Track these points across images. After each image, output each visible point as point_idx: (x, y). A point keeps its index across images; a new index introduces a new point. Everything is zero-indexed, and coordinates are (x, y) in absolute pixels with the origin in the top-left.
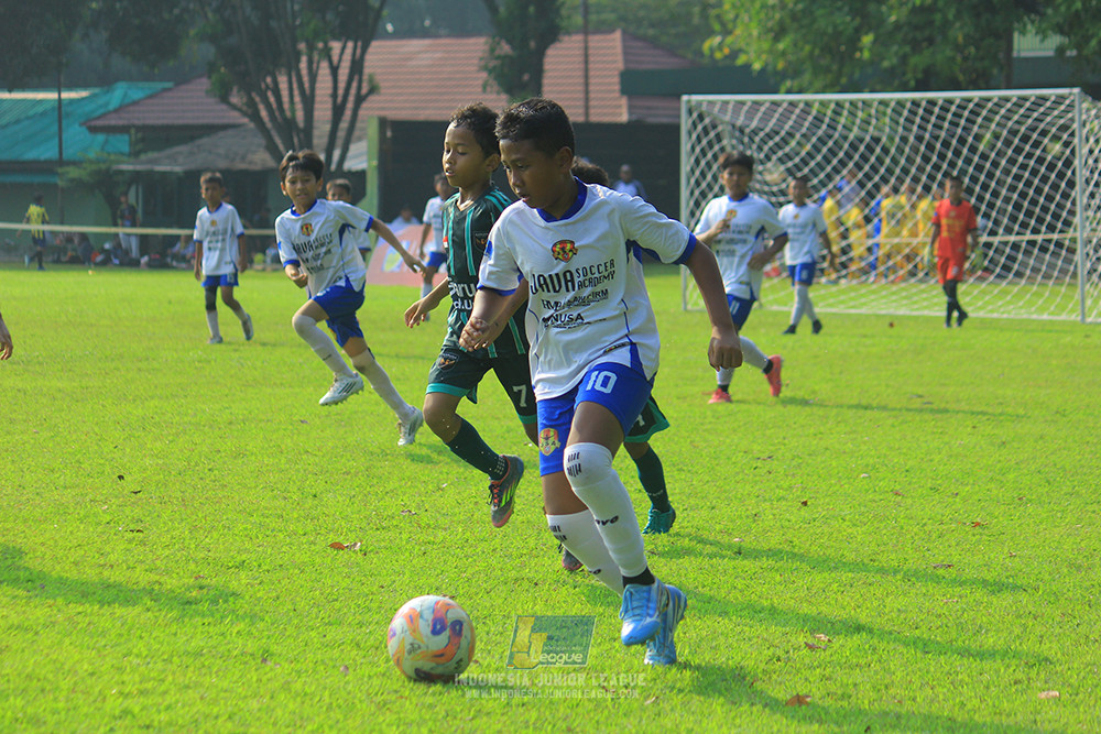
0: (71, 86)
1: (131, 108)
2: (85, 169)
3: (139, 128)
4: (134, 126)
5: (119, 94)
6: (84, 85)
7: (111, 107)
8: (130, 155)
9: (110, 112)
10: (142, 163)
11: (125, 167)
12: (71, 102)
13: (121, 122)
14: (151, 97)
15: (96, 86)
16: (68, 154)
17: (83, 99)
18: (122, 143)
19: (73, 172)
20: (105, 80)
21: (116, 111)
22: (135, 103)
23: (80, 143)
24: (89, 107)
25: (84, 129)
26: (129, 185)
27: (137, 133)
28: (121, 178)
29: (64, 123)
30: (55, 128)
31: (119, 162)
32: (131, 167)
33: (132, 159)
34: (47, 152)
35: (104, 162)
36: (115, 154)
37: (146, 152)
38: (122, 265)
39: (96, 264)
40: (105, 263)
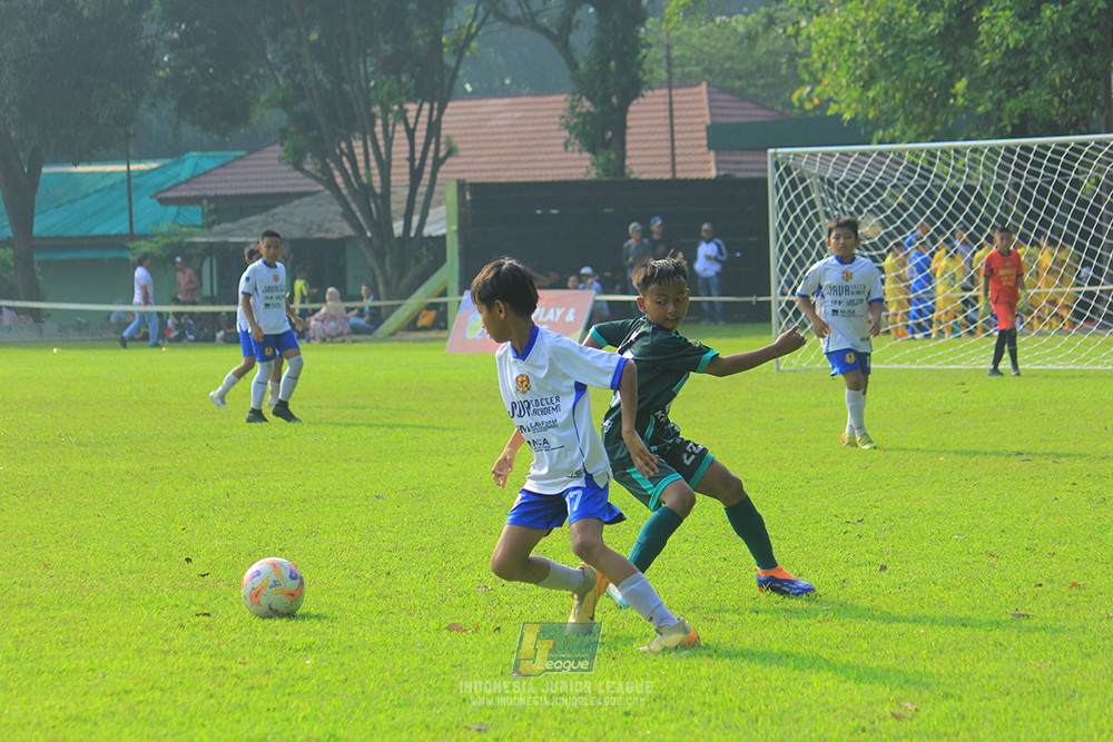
0: (140, 158)
1: (203, 179)
2: (157, 242)
3: (211, 199)
4: (206, 197)
5: (190, 163)
6: (154, 157)
7: (182, 179)
9: (181, 183)
10: (216, 235)
11: (197, 239)
12: (142, 173)
13: (193, 194)
14: (222, 166)
15: (166, 157)
16: (137, 230)
17: (153, 170)
18: (194, 215)
20: (176, 151)
21: (187, 182)
22: (206, 173)
23: (151, 215)
24: (159, 179)
25: (155, 201)
26: (203, 259)
27: (209, 203)
28: (193, 251)
29: (134, 196)
30: (125, 201)
31: (191, 235)
32: (204, 240)
33: (205, 231)
34: (117, 226)
35: (176, 235)
36: (188, 226)
37: (219, 223)
38: (197, 340)
39: (170, 341)
40: (180, 339)
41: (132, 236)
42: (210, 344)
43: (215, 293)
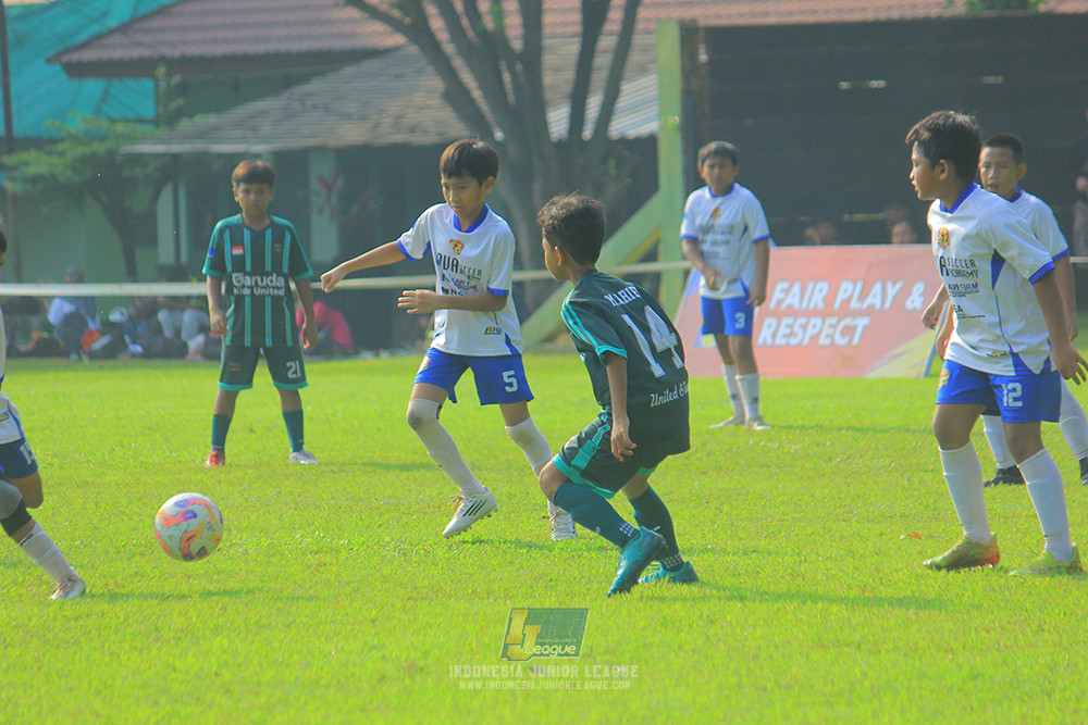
1: (155, 23)
2: (63, 154)
3: (174, 65)
4: (165, 60)
9: (113, 31)
10: (183, 138)
11: (147, 148)
13: (136, 53)
16: (25, 124)
19: (38, 163)
21: (125, 28)
22: (162, 10)
24: (66, 24)
25: (57, 69)
26: (159, 186)
27: (169, 74)
28: (138, 171)
29: (14, 58)
31: (133, 139)
32: (160, 148)
33: (161, 132)
35: (103, 139)
36: (127, 120)
37: (191, 116)
38: (148, 355)
39: (93, 356)
40: (112, 353)
41: (11, 142)
42: (173, 363)
43: (184, 258)
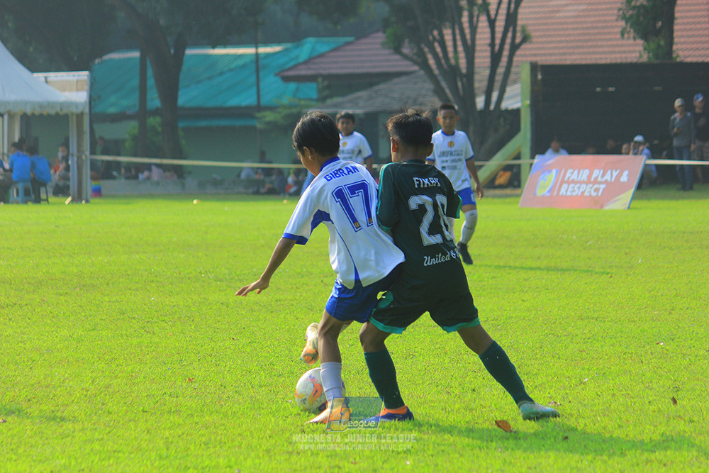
0: (267, 42)
1: (318, 60)
3: (325, 77)
5: (308, 47)
6: (278, 41)
7: (301, 60)
8: (317, 100)
10: (327, 108)
12: (267, 55)
13: (310, 73)
14: (335, 50)
15: (288, 42)
16: (264, 101)
17: (278, 53)
19: (270, 116)
20: (296, 37)
22: (321, 55)
23: (275, 91)
24: (282, 60)
27: (323, 81)
29: (261, 74)
30: (253, 79)
31: (308, 107)
33: (319, 104)
34: (247, 99)
35: (295, 106)
36: (305, 100)
37: (331, 98)
39: (290, 194)
40: (298, 193)
41: (259, 108)
